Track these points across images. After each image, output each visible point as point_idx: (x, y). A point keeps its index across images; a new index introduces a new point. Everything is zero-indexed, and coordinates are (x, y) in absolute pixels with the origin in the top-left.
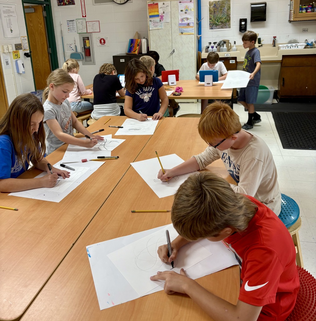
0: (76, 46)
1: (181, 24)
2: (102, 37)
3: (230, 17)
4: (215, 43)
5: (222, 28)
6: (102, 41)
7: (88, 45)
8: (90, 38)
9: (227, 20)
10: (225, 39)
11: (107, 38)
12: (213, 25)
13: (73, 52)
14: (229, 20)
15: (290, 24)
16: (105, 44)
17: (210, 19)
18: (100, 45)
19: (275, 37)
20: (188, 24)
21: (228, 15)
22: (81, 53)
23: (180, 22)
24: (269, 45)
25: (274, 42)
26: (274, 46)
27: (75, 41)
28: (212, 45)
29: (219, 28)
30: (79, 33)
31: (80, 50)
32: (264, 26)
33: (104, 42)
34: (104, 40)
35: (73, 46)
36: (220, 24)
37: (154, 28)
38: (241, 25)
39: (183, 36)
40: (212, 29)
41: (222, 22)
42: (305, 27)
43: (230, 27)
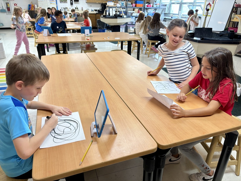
0: (2, 6)
2: (15, 3)
4: (63, 8)
5: (64, 3)
7: (8, 6)
8: (9, 3)
10: (67, 7)
11: (18, 3)
15: (86, 3)
19: (82, 8)
22: (5, 9)
24: (81, 10)
25: (82, 9)
26: (82, 10)
27: (2, 4)
28: (62, 9)
30: (4, 1)
32: (78, 4)
34: (16, 4)
36: (63, 1)
37: (40, 1)
38: (71, 2)
40: (61, 3)
42: (91, 5)
43: (67, 3)
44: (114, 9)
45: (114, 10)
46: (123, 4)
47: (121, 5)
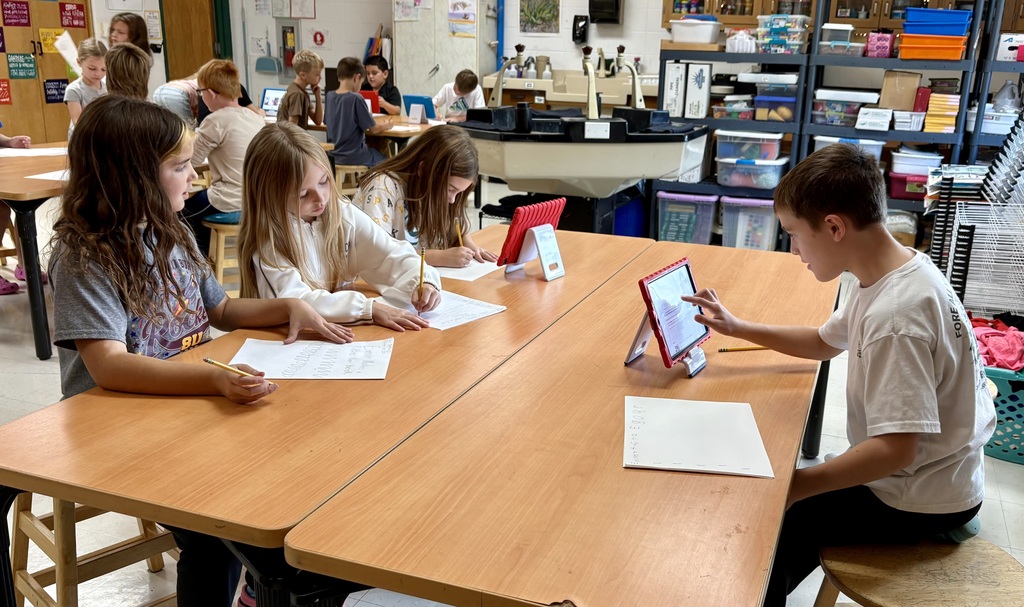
0: (268, 45)
1: (451, 15)
2: (318, 30)
3: (558, 11)
5: (543, 31)
6: (319, 38)
7: (290, 44)
8: (295, 30)
9: (553, 15)
11: (327, 32)
12: (527, 24)
13: (264, 55)
14: (556, 17)
16: (324, 45)
17: (522, 11)
18: (314, 44)
19: (637, 59)
20: (466, 15)
21: (554, 6)
22: (277, 59)
23: (451, 11)
27: (267, 32)
29: (537, 31)
30: (277, 18)
31: (275, 52)
33: (322, 40)
34: (322, 36)
35: (263, 44)
36: (539, 22)
37: (404, 19)
38: (576, 28)
39: (455, 39)
40: (524, 31)
41: (543, 19)
44: (694, 69)
45: (699, 79)
46: (783, 31)
47: (767, 40)
